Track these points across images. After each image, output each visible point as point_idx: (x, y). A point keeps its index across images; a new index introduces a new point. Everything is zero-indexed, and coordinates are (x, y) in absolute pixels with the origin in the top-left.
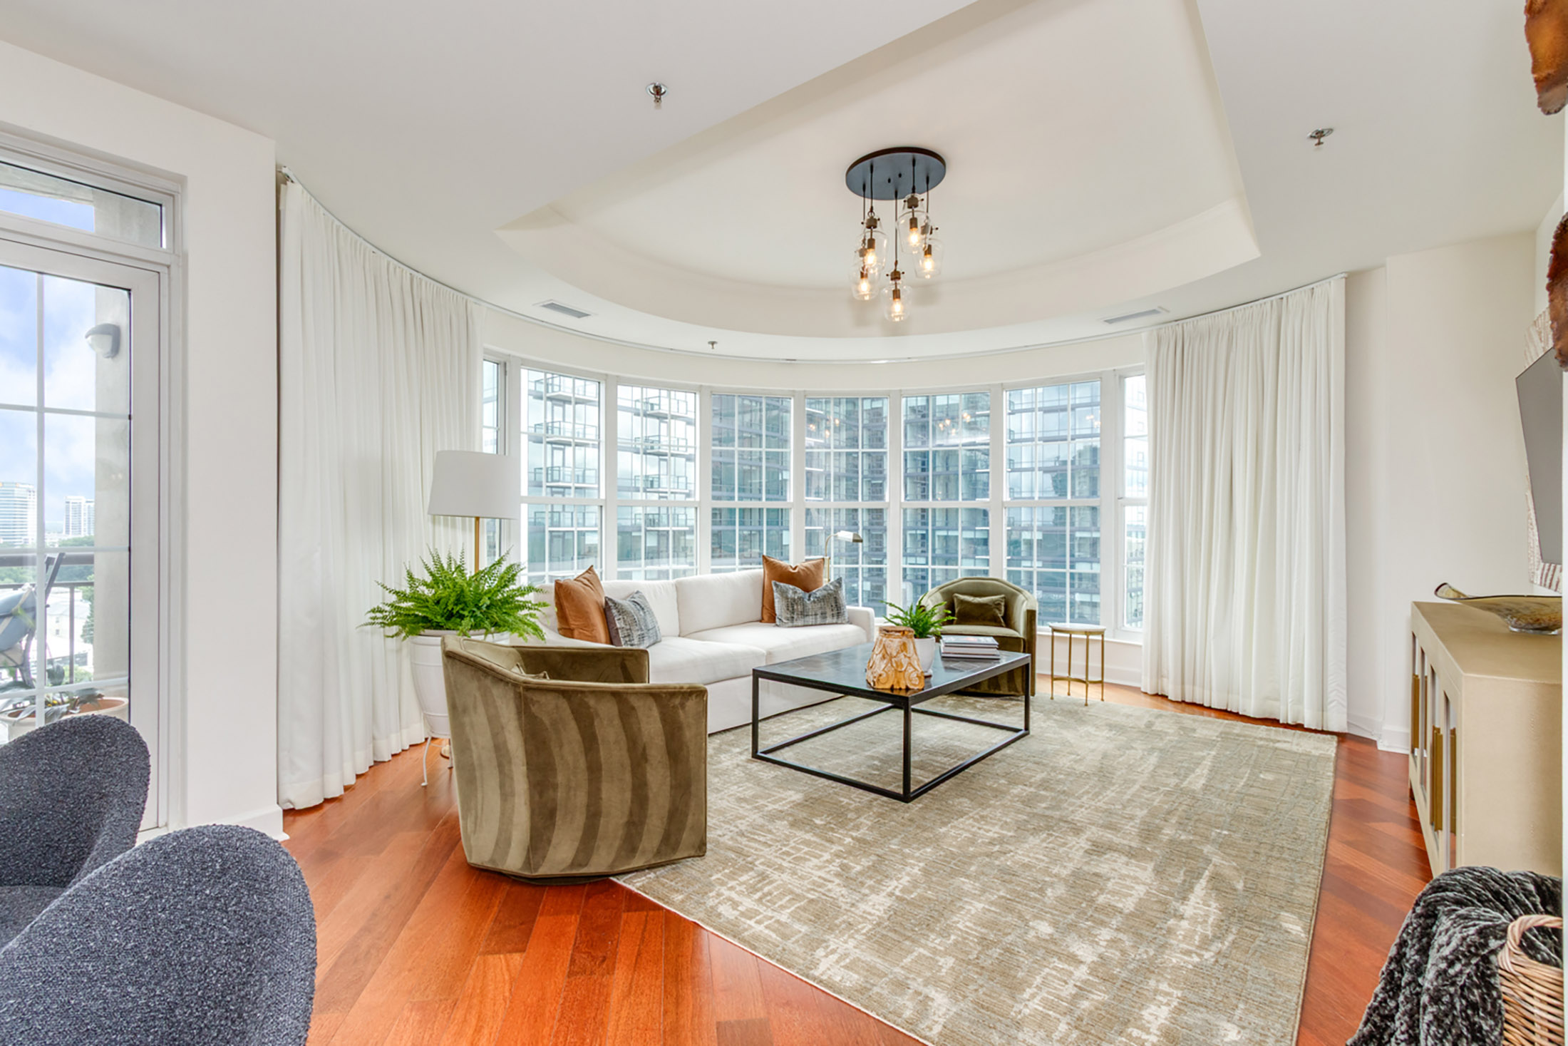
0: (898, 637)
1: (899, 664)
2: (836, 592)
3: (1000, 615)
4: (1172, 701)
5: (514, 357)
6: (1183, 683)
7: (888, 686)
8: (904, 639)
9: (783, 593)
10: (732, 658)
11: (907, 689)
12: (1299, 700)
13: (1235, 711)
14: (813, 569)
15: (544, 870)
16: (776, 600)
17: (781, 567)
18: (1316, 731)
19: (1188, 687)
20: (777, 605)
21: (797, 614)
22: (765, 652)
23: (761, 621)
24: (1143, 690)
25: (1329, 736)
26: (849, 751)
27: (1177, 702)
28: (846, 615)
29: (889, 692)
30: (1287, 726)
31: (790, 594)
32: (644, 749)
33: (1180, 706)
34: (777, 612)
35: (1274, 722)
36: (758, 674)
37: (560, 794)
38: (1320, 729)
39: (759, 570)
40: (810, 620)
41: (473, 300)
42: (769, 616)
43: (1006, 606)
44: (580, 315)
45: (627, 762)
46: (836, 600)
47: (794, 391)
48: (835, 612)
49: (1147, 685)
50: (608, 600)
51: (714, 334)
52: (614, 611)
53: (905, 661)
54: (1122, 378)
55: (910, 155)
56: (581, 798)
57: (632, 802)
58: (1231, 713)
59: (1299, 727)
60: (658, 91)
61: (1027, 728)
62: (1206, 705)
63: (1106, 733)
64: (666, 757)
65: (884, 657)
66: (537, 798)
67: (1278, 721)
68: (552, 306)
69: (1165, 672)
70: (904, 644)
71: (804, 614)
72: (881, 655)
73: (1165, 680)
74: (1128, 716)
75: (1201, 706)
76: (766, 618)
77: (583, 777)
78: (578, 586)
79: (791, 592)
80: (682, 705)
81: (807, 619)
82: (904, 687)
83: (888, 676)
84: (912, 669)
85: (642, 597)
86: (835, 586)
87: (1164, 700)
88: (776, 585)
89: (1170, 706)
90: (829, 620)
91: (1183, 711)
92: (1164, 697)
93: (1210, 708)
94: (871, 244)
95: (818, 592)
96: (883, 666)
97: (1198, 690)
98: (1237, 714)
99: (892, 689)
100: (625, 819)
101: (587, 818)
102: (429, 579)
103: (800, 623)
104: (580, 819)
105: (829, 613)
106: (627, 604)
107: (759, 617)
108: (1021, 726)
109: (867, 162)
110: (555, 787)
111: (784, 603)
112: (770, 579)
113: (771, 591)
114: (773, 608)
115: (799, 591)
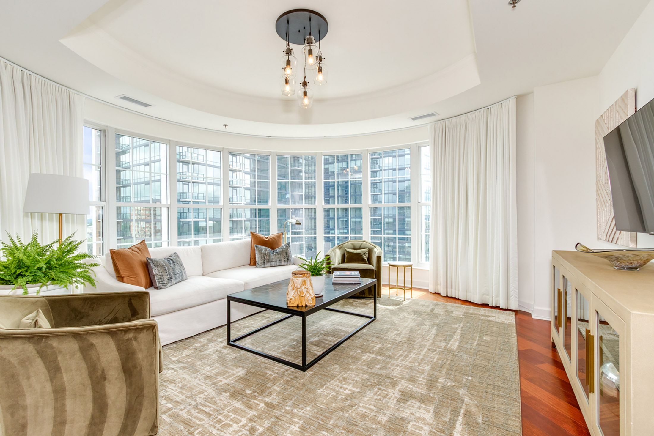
0: (301, 277)
1: (302, 292)
2: (287, 249)
3: (365, 258)
4: (442, 296)
5: (110, 127)
6: (447, 288)
7: (295, 305)
8: (305, 278)
9: (260, 251)
11: (306, 306)
12: (498, 295)
13: (469, 300)
14: (276, 238)
16: (256, 254)
17: (260, 237)
18: (505, 310)
19: (449, 290)
20: (256, 257)
21: (266, 262)
22: (243, 283)
23: (250, 265)
24: (429, 291)
25: (511, 312)
26: (282, 337)
27: (445, 297)
28: (292, 261)
29: (296, 309)
30: (492, 307)
31: (263, 251)
32: (103, 371)
33: (446, 299)
34: (257, 260)
35: (486, 306)
36: (230, 299)
37: (30, 413)
38: (507, 308)
39: (249, 239)
40: (273, 263)
41: (74, 91)
42: (253, 263)
43: (369, 254)
44: (146, 105)
45: (88, 382)
46: (287, 253)
47: (271, 152)
48: (286, 259)
49: (432, 289)
50: (149, 260)
51: (226, 121)
52: (152, 265)
53: (304, 290)
54: (419, 147)
55: (308, 14)
56: (49, 413)
57: (93, 410)
58: (468, 301)
59: (497, 308)
61: (375, 316)
62: (457, 298)
63: (412, 317)
64: (122, 375)
65: (293, 289)
66: (9, 417)
67: (488, 305)
68: (125, 98)
69: (439, 282)
70: (304, 281)
71: (270, 261)
72: (292, 288)
73: (439, 286)
74: (423, 306)
75: (455, 298)
76: (252, 263)
77: (50, 398)
79: (264, 250)
80: (135, 338)
81: (271, 263)
82: (304, 305)
83: (295, 300)
84: (309, 295)
85: (177, 256)
86: (287, 247)
87: (439, 296)
88: (256, 246)
89: (441, 299)
90: (283, 263)
91: (447, 301)
92: (439, 294)
93: (458, 299)
94: (288, 63)
95: (278, 250)
96: (293, 294)
97: (453, 291)
98: (470, 302)
99: (298, 306)
100: (88, 422)
101: (54, 426)
103: (268, 265)
105: (283, 260)
106: (162, 260)
107: (249, 263)
108: (372, 315)
109: (285, 17)
110: (25, 408)
111: (260, 255)
112: (254, 244)
113: (255, 250)
114: (255, 258)
115: (269, 249)
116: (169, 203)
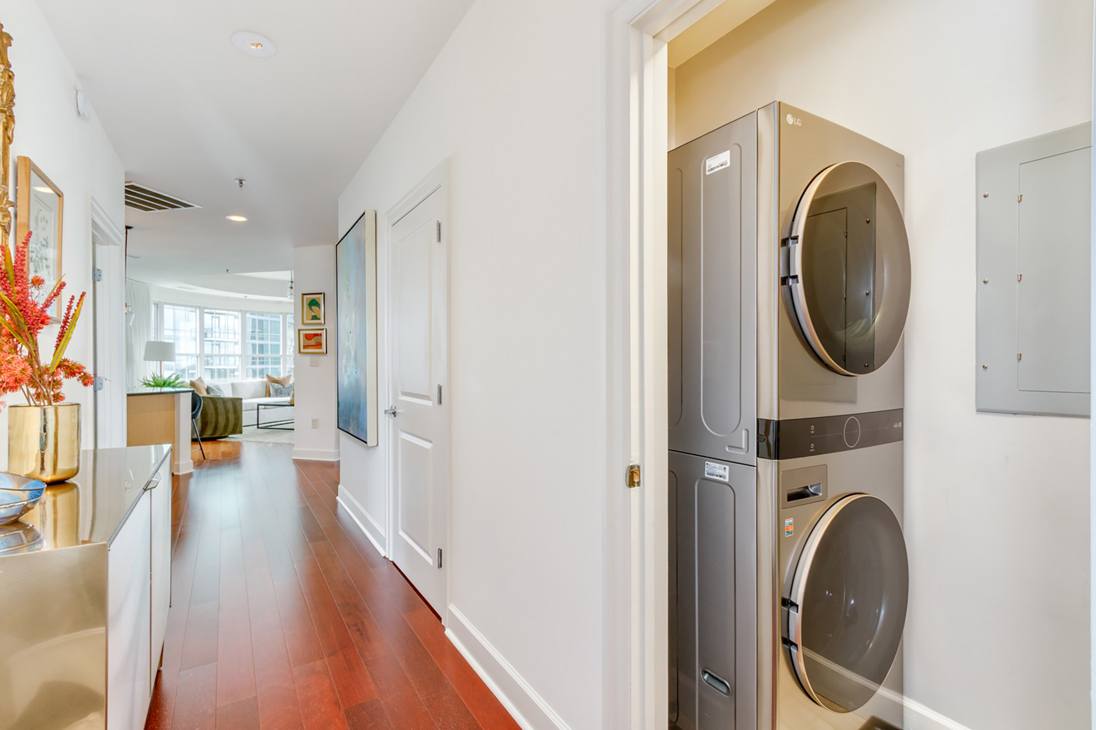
5: (163, 302)
9: (273, 387)
10: (253, 404)
14: (285, 378)
15: (204, 436)
16: (271, 389)
17: (273, 378)
21: (278, 393)
22: (263, 401)
23: (266, 396)
34: (271, 393)
36: (259, 405)
37: (209, 419)
39: (265, 379)
40: (284, 395)
42: (268, 394)
45: (224, 412)
50: (208, 387)
51: (246, 295)
52: (210, 390)
56: (214, 420)
57: (226, 421)
60: (227, 270)
71: (282, 393)
76: (267, 395)
77: (214, 415)
78: (197, 382)
79: (277, 386)
80: (234, 401)
85: (219, 387)
88: (271, 384)
100: (224, 424)
101: (215, 424)
102: (152, 380)
103: (280, 396)
104: (213, 425)
106: (214, 388)
107: (265, 395)
110: (207, 418)
111: (274, 390)
112: (269, 382)
113: (269, 386)
114: (270, 392)
115: (280, 386)
116: (198, 353)
